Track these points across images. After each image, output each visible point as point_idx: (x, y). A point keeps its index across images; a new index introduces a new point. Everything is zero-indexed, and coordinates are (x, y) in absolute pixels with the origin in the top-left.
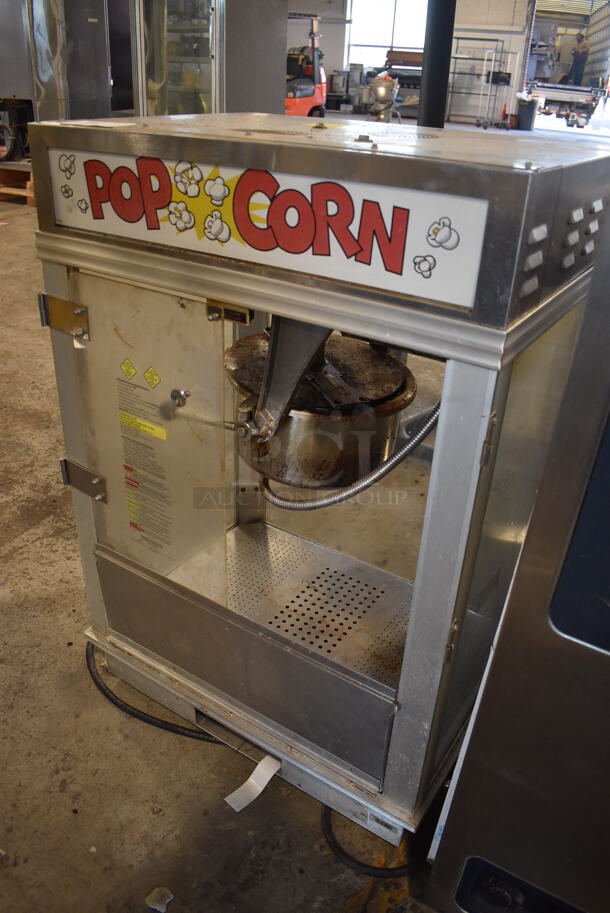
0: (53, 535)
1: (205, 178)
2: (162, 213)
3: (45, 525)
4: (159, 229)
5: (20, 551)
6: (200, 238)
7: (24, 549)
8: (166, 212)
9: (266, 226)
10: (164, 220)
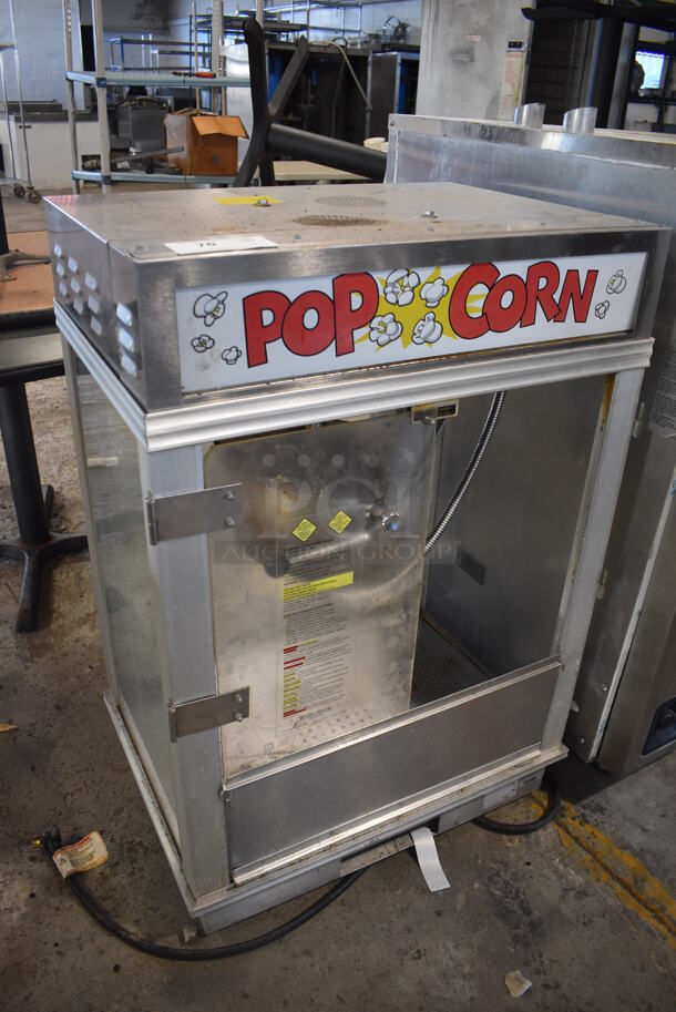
1: (423, 281)
2: (358, 334)
4: (353, 351)
6: (405, 346)
8: (366, 330)
9: (480, 314)
10: (362, 339)
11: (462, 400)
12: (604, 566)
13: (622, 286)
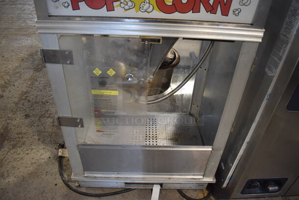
0: (13, 148)
2: (115, 4)
3: (6, 146)
4: (114, 10)
5: (4, 160)
6: (137, 12)
7: (5, 159)
9: (171, 4)
10: (117, 6)
11: (164, 38)
12: (235, 120)
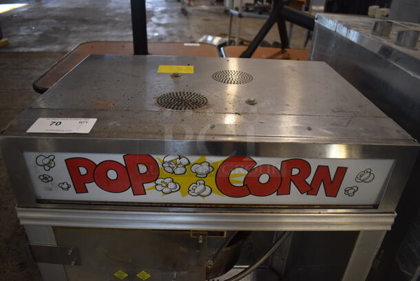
1: (192, 163)
4: (145, 194)
6: (184, 196)
8: (153, 184)
9: (242, 185)
10: (150, 189)
13: (370, 179)
